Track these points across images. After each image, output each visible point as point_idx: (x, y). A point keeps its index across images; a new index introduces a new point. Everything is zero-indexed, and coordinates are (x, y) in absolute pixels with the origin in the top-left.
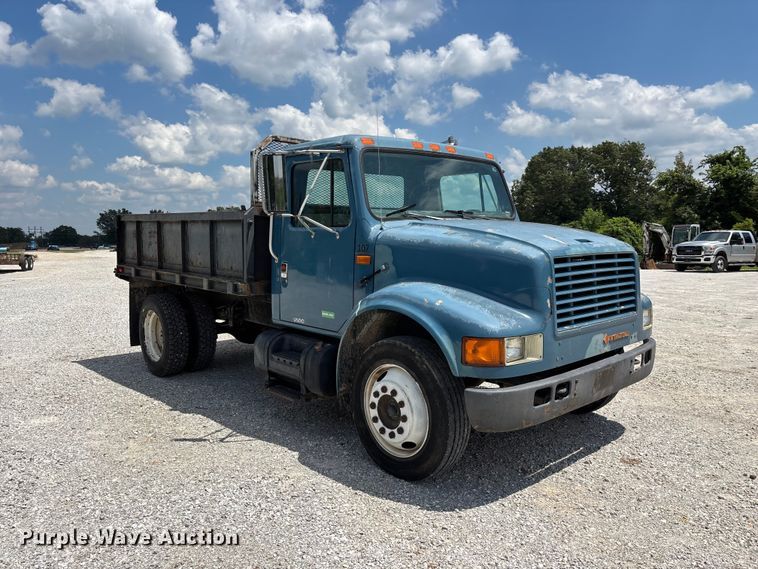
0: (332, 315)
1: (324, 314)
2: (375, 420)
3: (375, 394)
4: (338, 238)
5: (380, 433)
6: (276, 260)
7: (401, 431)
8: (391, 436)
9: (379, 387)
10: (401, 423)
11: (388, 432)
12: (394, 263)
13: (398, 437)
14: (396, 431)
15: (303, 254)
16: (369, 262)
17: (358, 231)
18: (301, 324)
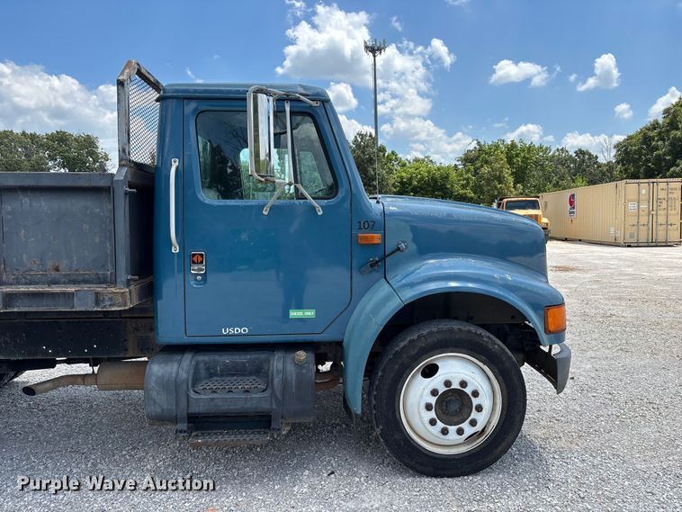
2: (433, 422)
3: (434, 392)
4: (320, 213)
5: (441, 435)
6: (176, 249)
7: (473, 423)
8: (460, 432)
9: (437, 382)
10: (474, 415)
11: (453, 429)
12: (414, 240)
13: (469, 430)
14: (465, 426)
15: (244, 236)
16: (379, 241)
17: (355, 203)
18: (240, 335)
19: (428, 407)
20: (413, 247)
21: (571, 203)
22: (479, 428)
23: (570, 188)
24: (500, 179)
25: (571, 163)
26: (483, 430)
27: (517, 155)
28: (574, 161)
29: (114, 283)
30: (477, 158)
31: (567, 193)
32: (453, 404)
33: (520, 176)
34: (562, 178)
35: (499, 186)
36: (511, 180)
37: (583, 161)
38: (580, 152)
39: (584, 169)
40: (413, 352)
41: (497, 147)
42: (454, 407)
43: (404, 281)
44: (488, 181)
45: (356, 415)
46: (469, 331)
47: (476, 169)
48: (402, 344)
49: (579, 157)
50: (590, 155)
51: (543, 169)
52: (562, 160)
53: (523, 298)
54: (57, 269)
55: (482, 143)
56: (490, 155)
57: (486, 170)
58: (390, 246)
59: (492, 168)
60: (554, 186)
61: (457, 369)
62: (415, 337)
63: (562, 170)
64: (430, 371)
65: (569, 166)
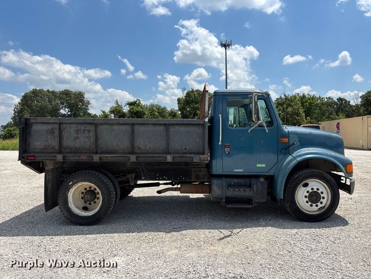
0: (264, 165)
1: (258, 165)
2: (307, 202)
3: (308, 192)
4: (267, 132)
5: (310, 207)
6: (220, 143)
7: (321, 203)
8: (317, 206)
9: (309, 189)
10: (322, 200)
11: (314, 205)
12: (299, 141)
13: (320, 206)
14: (319, 204)
15: (242, 139)
16: (287, 141)
17: (279, 129)
18: (240, 172)
19: (306, 197)
20: (299, 143)
21: (338, 127)
22: (323, 205)
23: (335, 119)
24: (298, 114)
25: (335, 105)
26: (324, 207)
27: (306, 102)
28: (336, 104)
29: (203, 154)
30: (284, 103)
31: (336, 122)
32: (314, 197)
33: (308, 113)
34: (331, 114)
35: (297, 118)
36: (304, 115)
37: (342, 104)
38: (340, 99)
39: (342, 109)
40: (300, 178)
41: (295, 97)
42: (314, 198)
43: (297, 155)
44: (291, 115)
45: (281, 199)
46: (319, 172)
47: (284, 109)
48: (297, 176)
49: (339, 102)
50: (346, 101)
51: (321, 109)
52: (330, 103)
53: (338, 161)
54: (186, 149)
55: (287, 95)
56: (292, 102)
57: (290, 109)
58: (291, 142)
59: (293, 109)
60: (326, 118)
61: (315, 185)
62: (301, 174)
63: (331, 109)
64: (306, 185)
65: (333, 107)
